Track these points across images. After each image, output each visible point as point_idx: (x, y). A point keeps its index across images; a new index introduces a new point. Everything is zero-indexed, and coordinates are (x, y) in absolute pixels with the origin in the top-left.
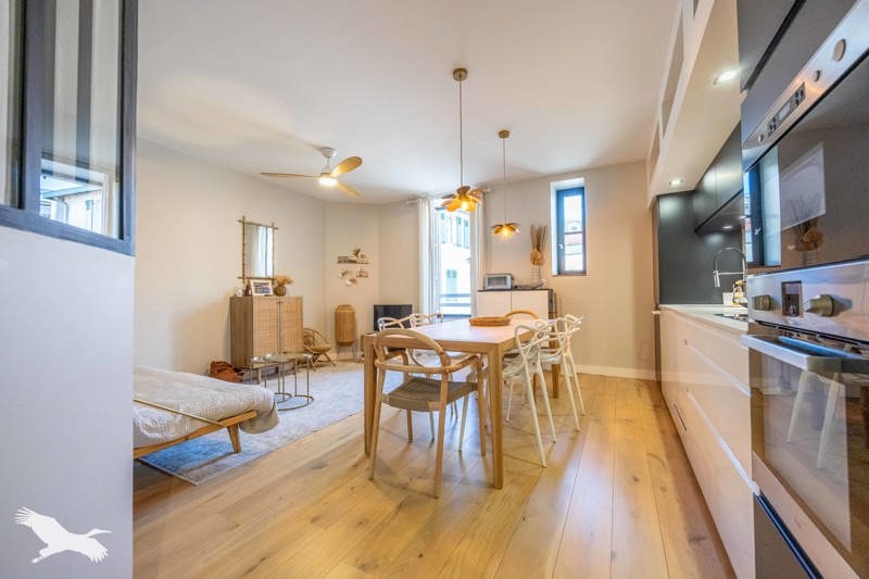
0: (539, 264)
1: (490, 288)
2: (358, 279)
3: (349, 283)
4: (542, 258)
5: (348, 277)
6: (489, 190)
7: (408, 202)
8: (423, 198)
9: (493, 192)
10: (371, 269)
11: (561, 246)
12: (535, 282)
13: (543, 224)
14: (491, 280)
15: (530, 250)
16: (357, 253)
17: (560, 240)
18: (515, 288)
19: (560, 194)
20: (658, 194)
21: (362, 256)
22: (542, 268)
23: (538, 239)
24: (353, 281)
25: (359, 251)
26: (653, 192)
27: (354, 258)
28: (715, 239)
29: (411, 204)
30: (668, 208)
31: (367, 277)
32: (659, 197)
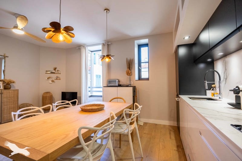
0: (129, 75)
1: (110, 85)
2: (55, 81)
3: (51, 82)
4: (131, 72)
5: (50, 80)
6: (110, 43)
7: (77, 48)
8: (84, 46)
9: (111, 44)
10: (62, 76)
11: (140, 68)
12: (128, 83)
13: (132, 58)
14: (110, 82)
15: (126, 69)
16: (55, 69)
17: (139, 65)
18: (120, 86)
19: (140, 46)
20: (178, 45)
21: (58, 71)
22: (131, 77)
23: (130, 64)
24: (53, 81)
25: (56, 68)
26: (176, 44)
27: (54, 71)
28: (202, 66)
29: (79, 49)
30: (182, 51)
31: (60, 79)
32: (179, 46)
